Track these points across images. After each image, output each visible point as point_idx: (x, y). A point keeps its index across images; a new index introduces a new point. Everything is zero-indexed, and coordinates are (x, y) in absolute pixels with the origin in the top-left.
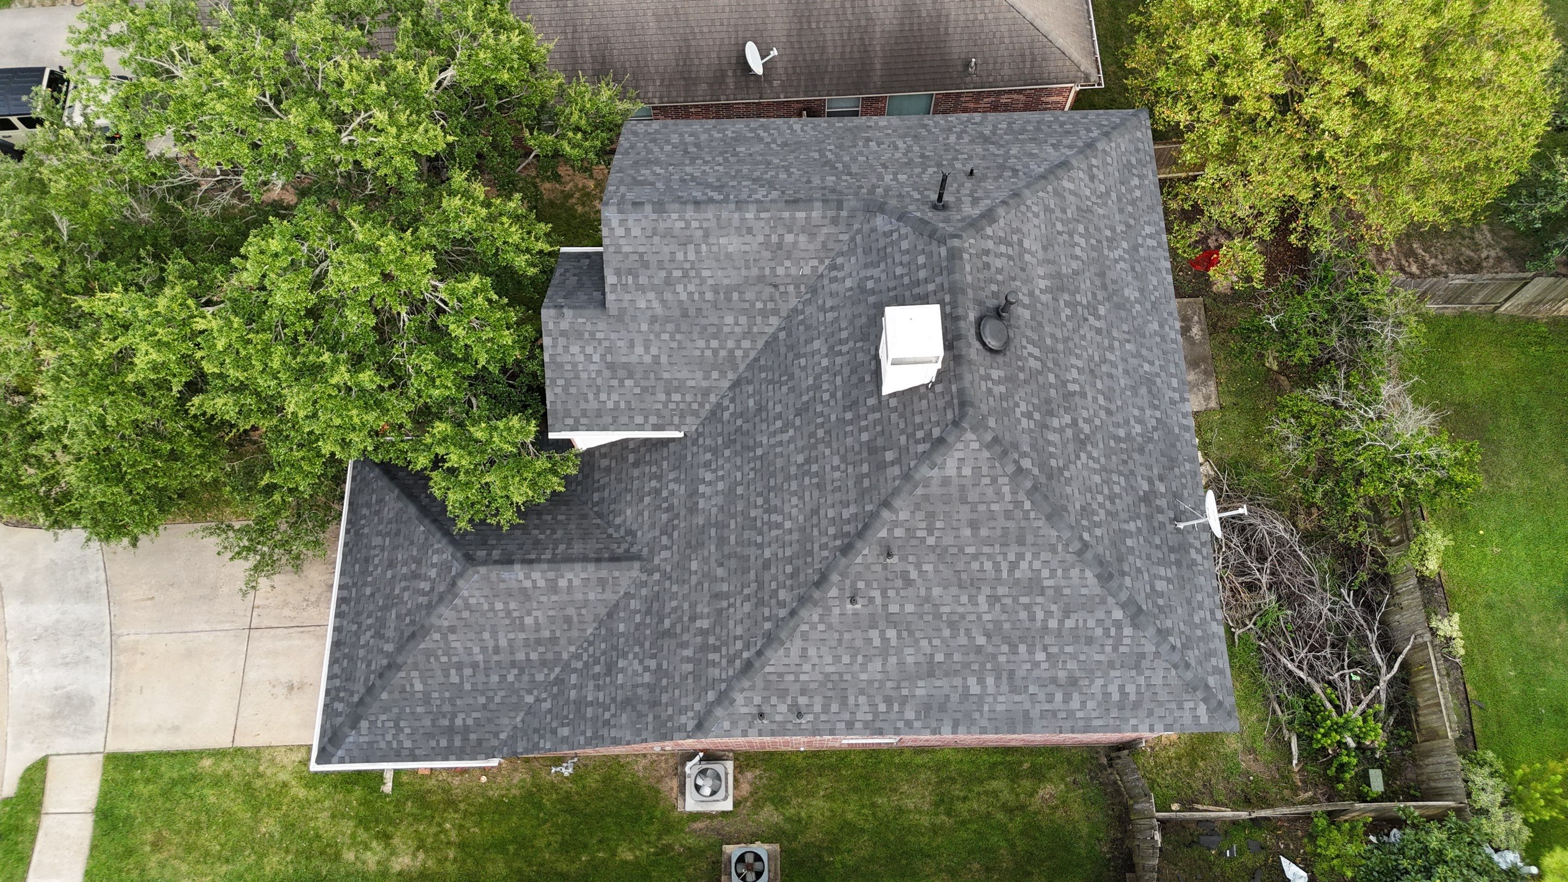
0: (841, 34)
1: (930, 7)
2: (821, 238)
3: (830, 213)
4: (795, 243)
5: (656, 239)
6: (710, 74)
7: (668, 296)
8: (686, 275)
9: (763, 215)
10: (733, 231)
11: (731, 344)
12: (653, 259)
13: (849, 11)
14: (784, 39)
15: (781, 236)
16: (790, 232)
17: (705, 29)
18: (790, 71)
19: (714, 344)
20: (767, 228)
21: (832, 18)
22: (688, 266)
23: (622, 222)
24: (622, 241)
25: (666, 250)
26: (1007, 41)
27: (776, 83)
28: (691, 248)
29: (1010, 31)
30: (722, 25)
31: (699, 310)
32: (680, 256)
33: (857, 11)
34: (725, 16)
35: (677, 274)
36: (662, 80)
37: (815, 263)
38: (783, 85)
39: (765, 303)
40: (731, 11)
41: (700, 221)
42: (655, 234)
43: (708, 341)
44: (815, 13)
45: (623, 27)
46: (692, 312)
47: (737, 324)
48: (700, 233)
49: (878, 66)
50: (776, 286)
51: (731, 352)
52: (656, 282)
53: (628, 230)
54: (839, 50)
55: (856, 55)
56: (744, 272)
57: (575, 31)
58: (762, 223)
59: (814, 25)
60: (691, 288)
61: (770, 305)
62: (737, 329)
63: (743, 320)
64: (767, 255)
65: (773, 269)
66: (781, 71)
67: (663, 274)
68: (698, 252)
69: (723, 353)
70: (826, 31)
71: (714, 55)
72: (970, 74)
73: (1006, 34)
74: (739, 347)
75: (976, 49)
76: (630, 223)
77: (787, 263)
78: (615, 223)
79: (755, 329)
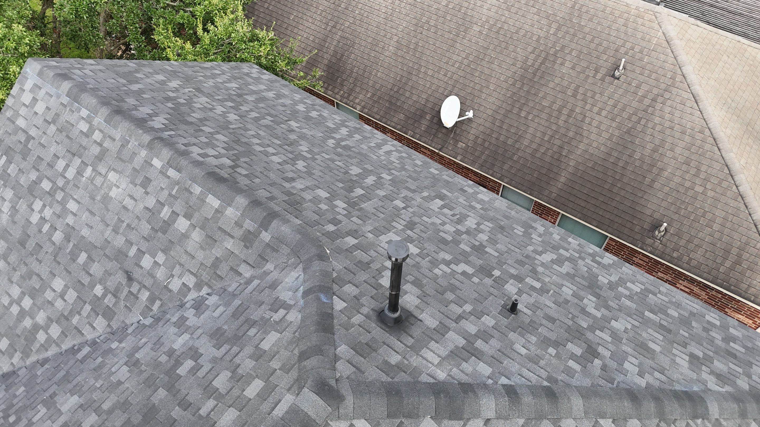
0: (544, 134)
1: (647, 152)
2: (217, 252)
3: (249, 225)
4: (185, 236)
5: (53, 128)
6: (413, 109)
7: (22, 206)
8: (51, 193)
9: (172, 173)
10: (129, 171)
11: (41, 317)
12: (36, 152)
13: (563, 118)
14: (490, 112)
15: (175, 214)
16: (188, 216)
17: (430, 73)
18: (479, 141)
19: (27, 303)
20: (166, 192)
21: (544, 116)
22: (60, 183)
23: (36, 87)
24: (23, 111)
25: (53, 149)
26: (716, 227)
27: (460, 145)
28: (77, 162)
29: (725, 219)
30: (445, 75)
31: (39, 246)
32: (61, 164)
33: (571, 121)
34: (453, 69)
35: (46, 185)
36: (374, 95)
37: (190, 281)
38: (465, 150)
39: (106, 291)
40: (459, 68)
41: (106, 136)
42: (54, 122)
43: (23, 293)
44: (531, 104)
45: (370, 40)
46: (31, 244)
47: (62, 296)
48: (96, 150)
49: (562, 180)
50: (130, 279)
51: (36, 328)
52: (22, 180)
53: (35, 100)
54: (534, 146)
55: (548, 159)
56: (108, 233)
57: (334, 27)
58: (164, 183)
59: (523, 114)
60: (48, 213)
61: (109, 300)
62: (59, 304)
63: (71, 295)
64: (145, 228)
65: (141, 253)
66: (472, 137)
67: (33, 176)
68: (80, 173)
69: (27, 323)
70: (531, 124)
71: (424, 96)
72: (654, 237)
73: (719, 220)
74: (46, 328)
75: (676, 217)
76: (42, 92)
77: (161, 258)
78: (28, 85)
79: (75, 320)
